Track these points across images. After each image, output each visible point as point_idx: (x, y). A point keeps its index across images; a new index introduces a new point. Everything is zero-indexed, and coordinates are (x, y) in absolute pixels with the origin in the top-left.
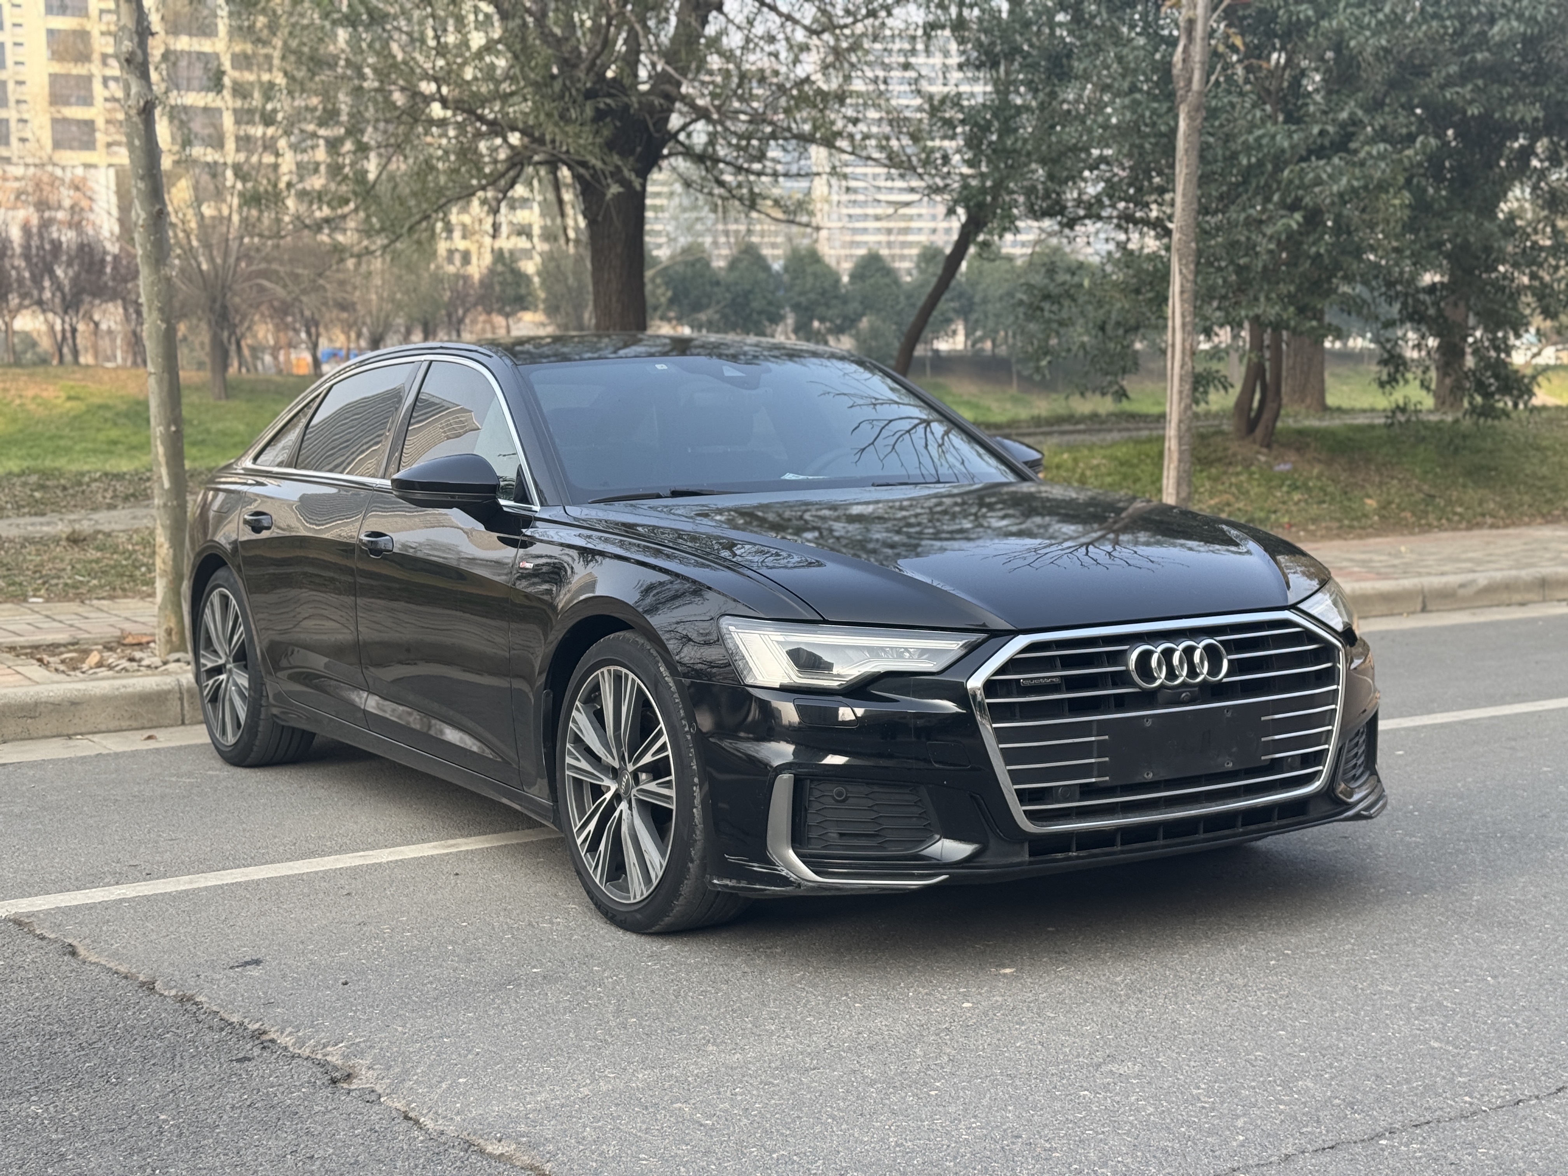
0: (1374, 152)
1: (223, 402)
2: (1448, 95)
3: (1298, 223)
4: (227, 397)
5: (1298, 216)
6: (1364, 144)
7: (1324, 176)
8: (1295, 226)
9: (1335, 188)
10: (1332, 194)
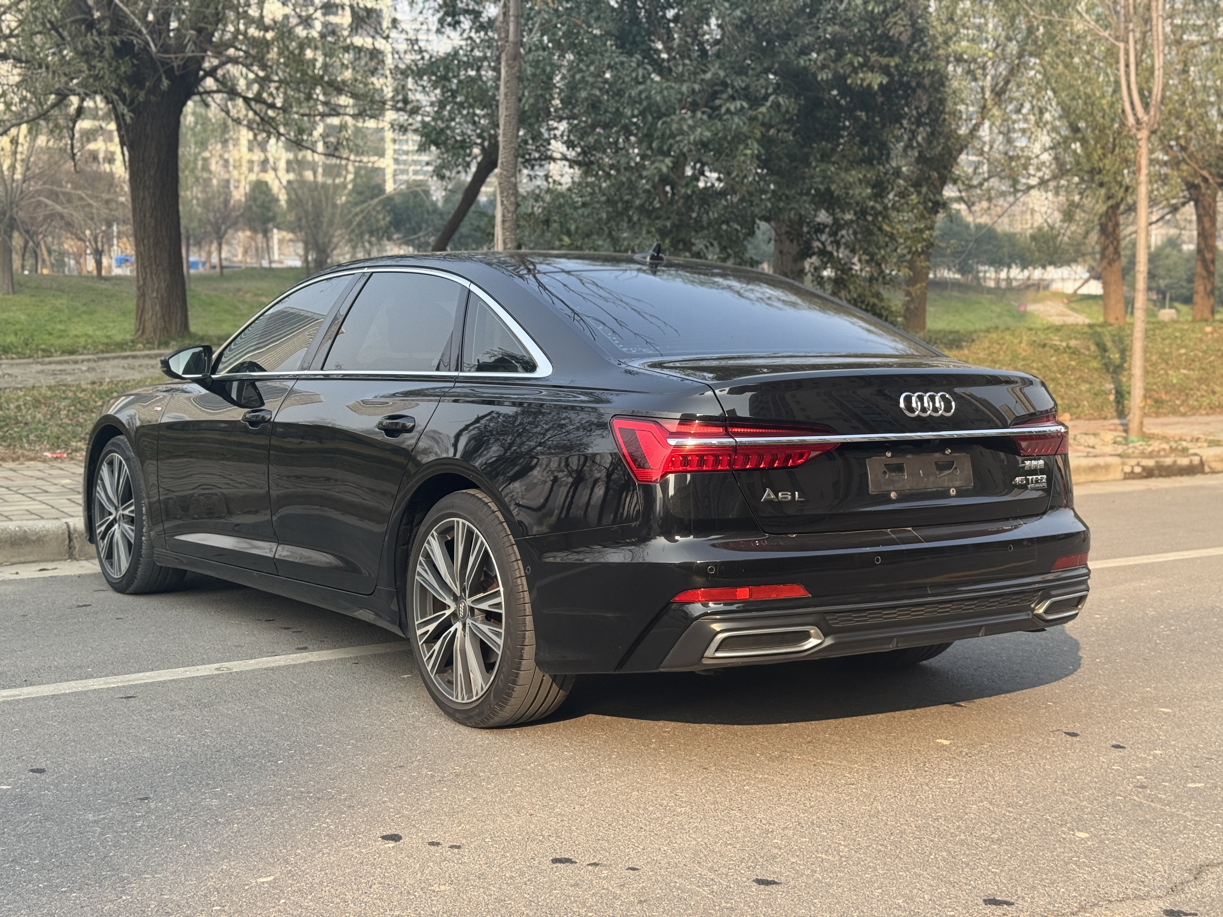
0: (732, 108)
1: (10, 296)
2: (802, 62)
3: (668, 167)
4: (14, 293)
5: (668, 161)
6: (727, 100)
7: (685, 128)
8: (665, 170)
9: (692, 138)
10: (689, 143)
